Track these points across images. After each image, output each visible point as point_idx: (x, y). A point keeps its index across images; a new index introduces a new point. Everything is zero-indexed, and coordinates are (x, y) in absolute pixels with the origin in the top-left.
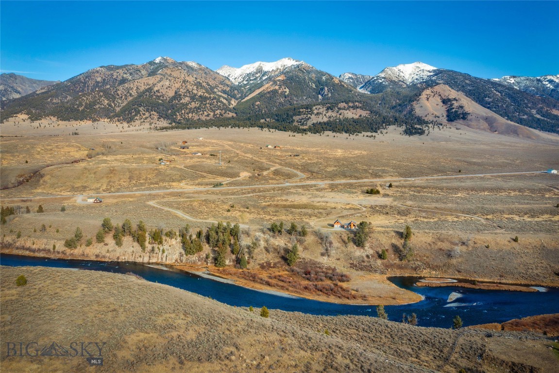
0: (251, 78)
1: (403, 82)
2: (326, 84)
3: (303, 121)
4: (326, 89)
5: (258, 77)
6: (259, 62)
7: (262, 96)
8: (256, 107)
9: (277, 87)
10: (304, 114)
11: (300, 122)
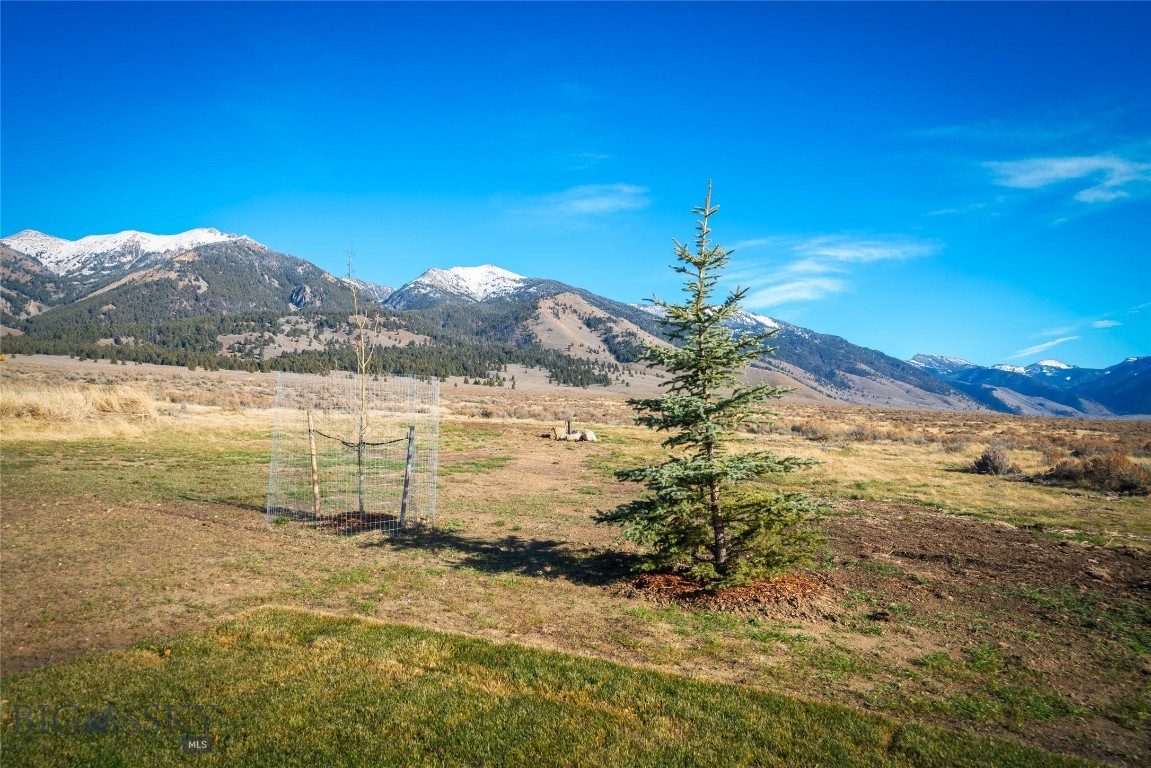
0: (107, 265)
1: (467, 296)
2: (307, 279)
3: (248, 347)
4: (308, 290)
5: (124, 264)
6: (132, 232)
7: (126, 292)
8: (102, 316)
9: (173, 275)
10: (254, 331)
11: (240, 351)
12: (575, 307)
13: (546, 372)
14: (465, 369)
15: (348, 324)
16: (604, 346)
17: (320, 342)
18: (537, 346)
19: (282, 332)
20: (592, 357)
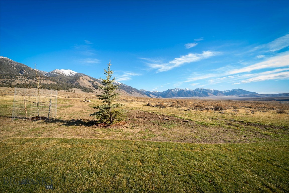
1: (65, 75)
2: (24, 68)
4: (25, 71)
12: (87, 79)
13: (81, 90)
14: (64, 89)
15: (36, 79)
16: (92, 86)
17: (28, 82)
18: (79, 85)
19: (17, 79)
20: (90, 88)
